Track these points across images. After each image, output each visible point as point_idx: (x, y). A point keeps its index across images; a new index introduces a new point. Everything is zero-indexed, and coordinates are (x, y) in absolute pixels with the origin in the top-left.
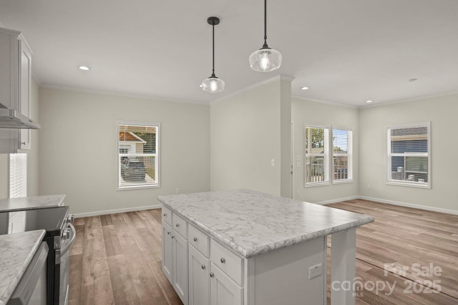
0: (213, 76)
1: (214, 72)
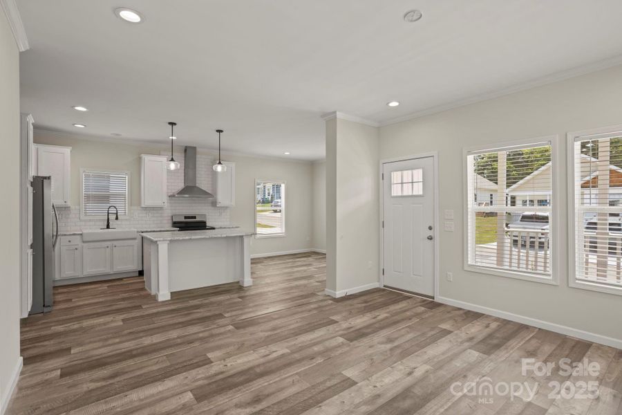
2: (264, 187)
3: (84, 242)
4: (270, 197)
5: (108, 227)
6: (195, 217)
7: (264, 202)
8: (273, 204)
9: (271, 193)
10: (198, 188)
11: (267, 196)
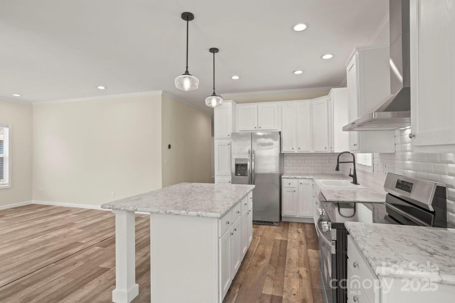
0: (187, 73)
1: (187, 70)
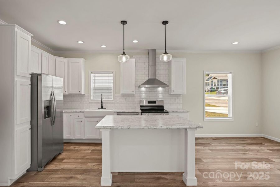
2: (212, 81)
3: (86, 117)
4: (216, 88)
5: (102, 108)
6: (155, 102)
7: (212, 90)
8: (218, 91)
9: (216, 85)
10: (158, 80)
11: (214, 87)
